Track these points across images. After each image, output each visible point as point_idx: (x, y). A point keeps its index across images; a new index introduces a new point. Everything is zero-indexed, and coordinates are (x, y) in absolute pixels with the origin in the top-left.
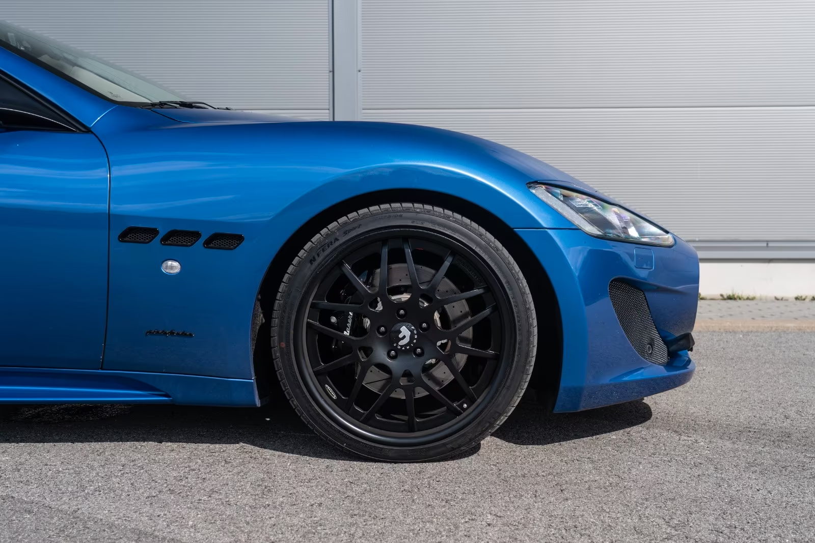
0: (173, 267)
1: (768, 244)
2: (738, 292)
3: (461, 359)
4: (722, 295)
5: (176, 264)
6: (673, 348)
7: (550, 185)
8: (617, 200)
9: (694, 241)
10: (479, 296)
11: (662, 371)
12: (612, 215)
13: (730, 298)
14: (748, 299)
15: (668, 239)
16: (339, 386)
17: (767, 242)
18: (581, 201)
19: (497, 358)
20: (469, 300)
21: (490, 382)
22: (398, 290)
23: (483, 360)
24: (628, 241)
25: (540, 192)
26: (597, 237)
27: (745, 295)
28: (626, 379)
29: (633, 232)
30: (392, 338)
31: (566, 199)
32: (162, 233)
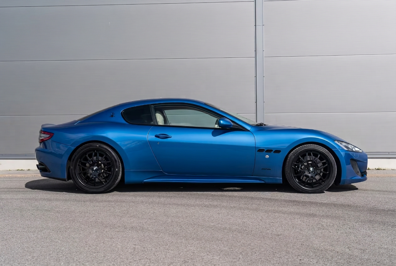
0: (267, 156)
1: (389, 153)
2: (380, 167)
3: (321, 174)
4: (376, 169)
5: (268, 156)
6: (363, 174)
7: (339, 141)
8: (350, 143)
9: (367, 152)
10: (325, 162)
11: (360, 177)
12: (350, 146)
13: (378, 169)
14: (383, 170)
15: (361, 151)
16: (298, 179)
17: (389, 152)
18: (344, 144)
19: (329, 174)
20: (322, 163)
21: (328, 178)
22: (309, 161)
23: (326, 174)
24: (353, 151)
25: (336, 142)
26: (347, 150)
27: (382, 169)
28: (353, 178)
29: (354, 150)
30: (309, 170)
31: (341, 144)
32: (266, 150)
